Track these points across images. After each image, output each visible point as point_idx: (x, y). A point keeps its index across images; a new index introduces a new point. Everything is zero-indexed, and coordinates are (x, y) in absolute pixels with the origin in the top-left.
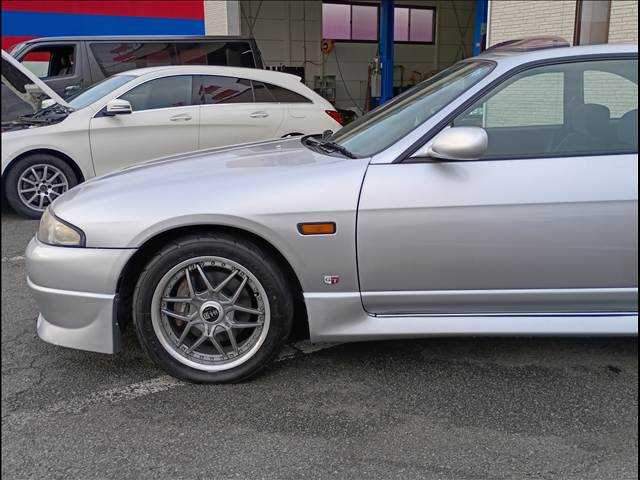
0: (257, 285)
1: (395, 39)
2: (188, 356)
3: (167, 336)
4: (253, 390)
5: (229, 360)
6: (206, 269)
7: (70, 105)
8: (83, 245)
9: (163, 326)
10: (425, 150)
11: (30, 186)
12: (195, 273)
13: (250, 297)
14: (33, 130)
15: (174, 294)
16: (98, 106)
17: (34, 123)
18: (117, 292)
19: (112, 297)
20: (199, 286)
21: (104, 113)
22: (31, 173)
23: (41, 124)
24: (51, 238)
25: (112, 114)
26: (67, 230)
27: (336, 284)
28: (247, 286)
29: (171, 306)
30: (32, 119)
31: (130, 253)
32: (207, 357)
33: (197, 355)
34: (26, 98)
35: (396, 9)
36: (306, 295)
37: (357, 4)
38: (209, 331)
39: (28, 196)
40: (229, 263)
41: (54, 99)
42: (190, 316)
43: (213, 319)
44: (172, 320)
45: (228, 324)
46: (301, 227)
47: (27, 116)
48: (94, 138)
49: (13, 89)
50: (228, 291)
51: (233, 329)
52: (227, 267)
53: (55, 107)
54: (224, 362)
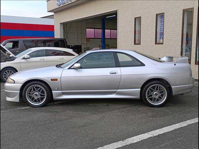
0: (44, 90)
1: (106, 38)
2: (32, 102)
3: (28, 99)
4: (43, 108)
5: (39, 103)
6: (35, 87)
7: (16, 57)
8: (14, 83)
9: (28, 97)
10: (72, 67)
11: (6, 75)
12: (34, 88)
13: (43, 92)
14: (7, 62)
15: (30, 91)
16: (22, 57)
17: (8, 61)
18: (20, 91)
19: (19, 92)
20: (34, 90)
21: (24, 58)
22: (6, 72)
23: (9, 61)
24: (9, 82)
25: (26, 59)
26: (12, 81)
27: (58, 90)
28: (43, 90)
29: (29, 94)
30: (7, 60)
31: (22, 84)
32: (36, 103)
33: (34, 102)
34: (6, 54)
35: (106, 30)
36: (53, 92)
37: (96, 29)
38: (36, 98)
39: (5, 77)
40: (39, 86)
41: (12, 55)
42: (33, 95)
43: (37, 96)
44: (30, 96)
45: (39, 97)
46: (51, 80)
47: (6, 59)
48: (21, 64)
49: (3, 52)
50: (39, 91)
51: (40, 98)
52: (39, 87)
53: (12, 57)
54: (38, 103)
